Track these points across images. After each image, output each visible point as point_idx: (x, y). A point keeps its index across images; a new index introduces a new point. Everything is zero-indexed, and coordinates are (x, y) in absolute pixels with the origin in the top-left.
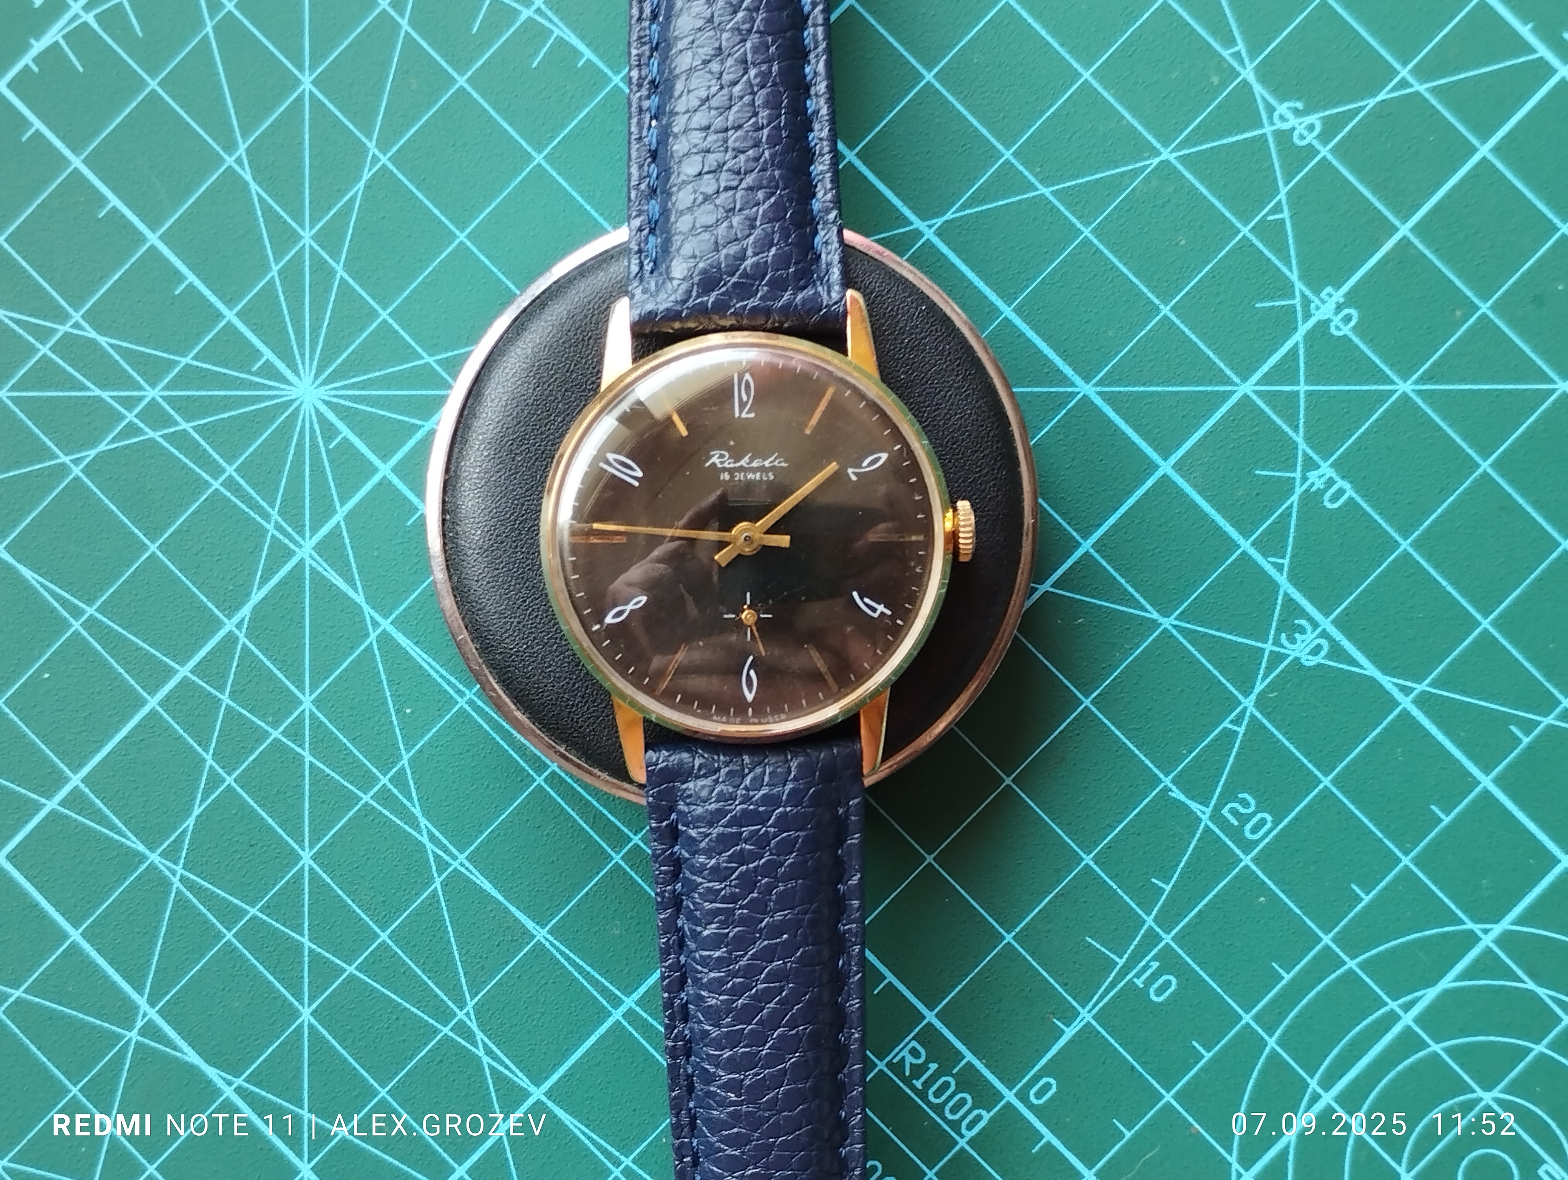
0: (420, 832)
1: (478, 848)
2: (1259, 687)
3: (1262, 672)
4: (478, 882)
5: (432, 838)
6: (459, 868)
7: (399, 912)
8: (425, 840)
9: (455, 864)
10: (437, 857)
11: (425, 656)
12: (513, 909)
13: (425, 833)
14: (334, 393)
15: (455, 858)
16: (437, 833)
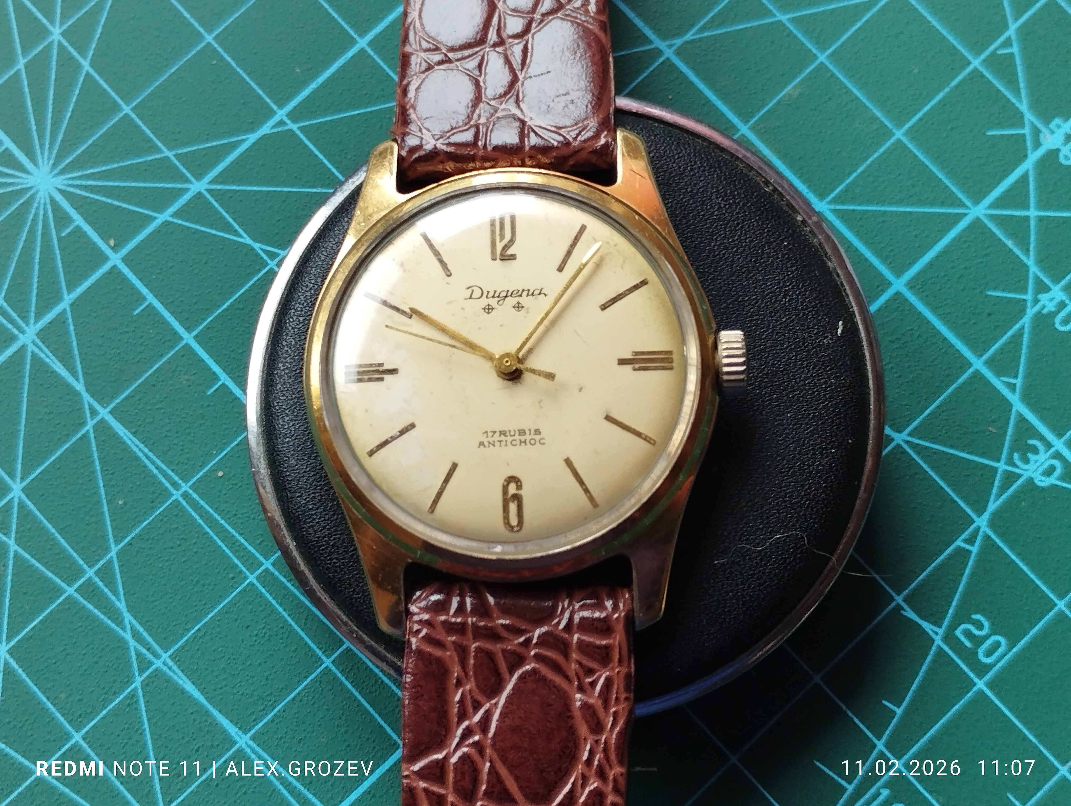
0: (123, 629)
1: (183, 647)
2: (992, 506)
3: (995, 491)
4: (181, 682)
5: (136, 635)
6: (162, 666)
7: (95, 711)
8: (128, 636)
9: (158, 664)
10: (138, 655)
11: (142, 446)
12: (216, 713)
13: (128, 627)
14: (71, 182)
15: (157, 656)
16: (141, 630)
